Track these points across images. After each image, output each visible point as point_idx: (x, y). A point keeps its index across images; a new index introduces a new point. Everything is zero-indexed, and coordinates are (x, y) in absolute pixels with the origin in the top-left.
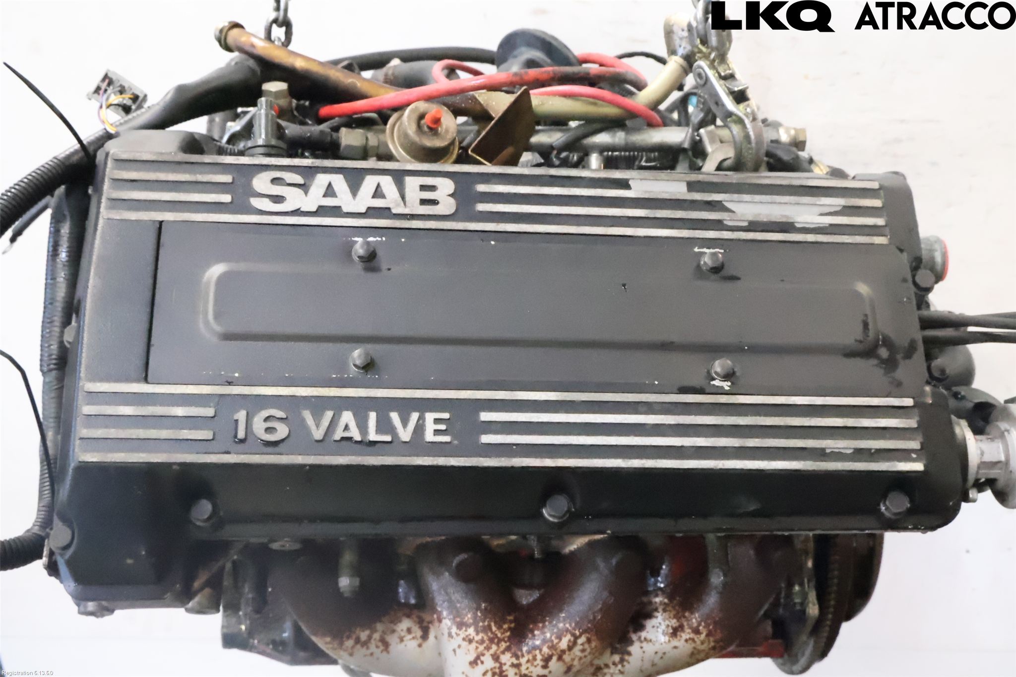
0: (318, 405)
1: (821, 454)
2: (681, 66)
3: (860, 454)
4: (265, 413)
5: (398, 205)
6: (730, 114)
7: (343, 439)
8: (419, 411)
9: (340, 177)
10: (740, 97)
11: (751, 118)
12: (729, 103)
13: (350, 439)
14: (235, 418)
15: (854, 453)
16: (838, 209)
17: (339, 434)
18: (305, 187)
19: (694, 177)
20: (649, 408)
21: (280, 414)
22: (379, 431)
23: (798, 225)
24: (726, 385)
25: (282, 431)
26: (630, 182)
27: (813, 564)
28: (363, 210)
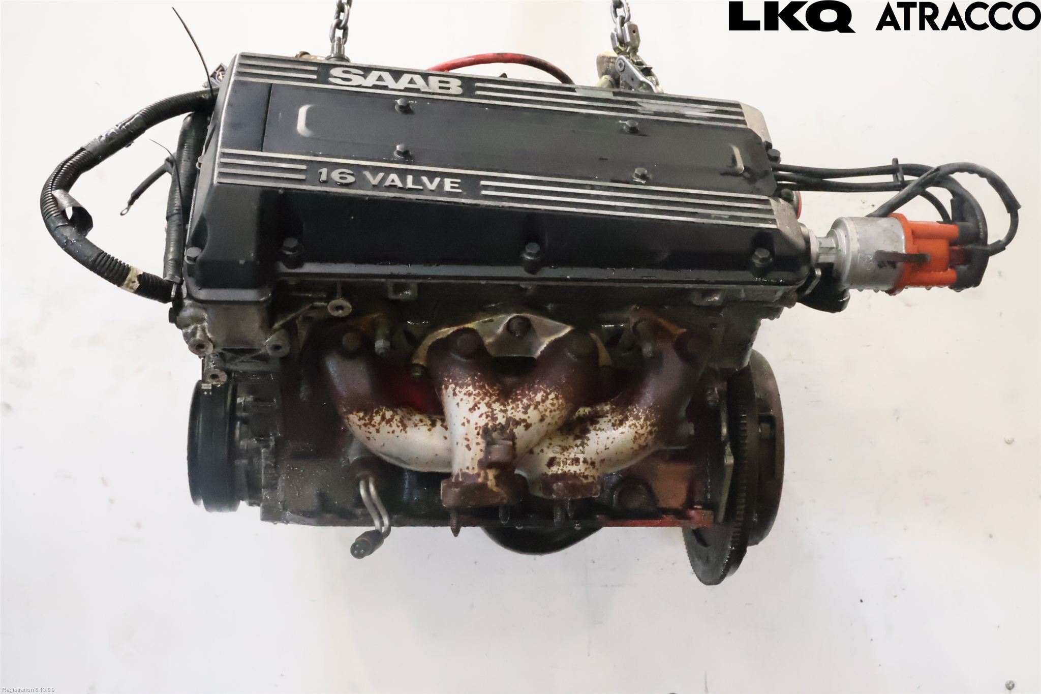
0: (375, 170)
1: (708, 216)
2: (610, 81)
3: (732, 218)
4: (340, 170)
5: (425, 88)
6: (642, 83)
7: (390, 186)
8: (440, 177)
9: (387, 74)
10: (647, 72)
11: (655, 83)
12: (642, 78)
13: (395, 186)
14: (321, 170)
15: (729, 217)
16: (714, 111)
17: (388, 183)
18: (365, 77)
19: (616, 90)
20: (593, 187)
21: (350, 172)
22: (414, 183)
23: (686, 116)
24: (643, 182)
25: (351, 179)
26: (576, 90)
27: (727, 431)
28: (403, 88)
